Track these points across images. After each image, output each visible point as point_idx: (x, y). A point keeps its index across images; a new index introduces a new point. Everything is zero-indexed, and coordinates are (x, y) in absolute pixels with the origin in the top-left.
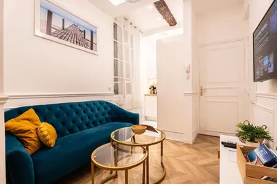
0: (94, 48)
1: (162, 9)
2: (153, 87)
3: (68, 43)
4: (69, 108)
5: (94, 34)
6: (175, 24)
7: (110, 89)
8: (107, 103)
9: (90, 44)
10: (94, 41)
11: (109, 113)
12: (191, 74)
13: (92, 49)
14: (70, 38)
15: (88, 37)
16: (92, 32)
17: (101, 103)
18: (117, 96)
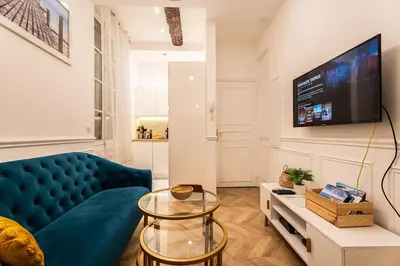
0: (65, 50)
1: (174, 19)
2: (142, 128)
3: (14, 26)
4: (23, 172)
5: (64, 23)
6: (181, 44)
7: (88, 130)
8: (89, 156)
9: (57, 41)
10: (65, 37)
11: (96, 175)
12: (215, 113)
13: (60, 50)
14: (19, 17)
15: (54, 25)
16: (61, 20)
17: (80, 156)
18: (100, 142)
